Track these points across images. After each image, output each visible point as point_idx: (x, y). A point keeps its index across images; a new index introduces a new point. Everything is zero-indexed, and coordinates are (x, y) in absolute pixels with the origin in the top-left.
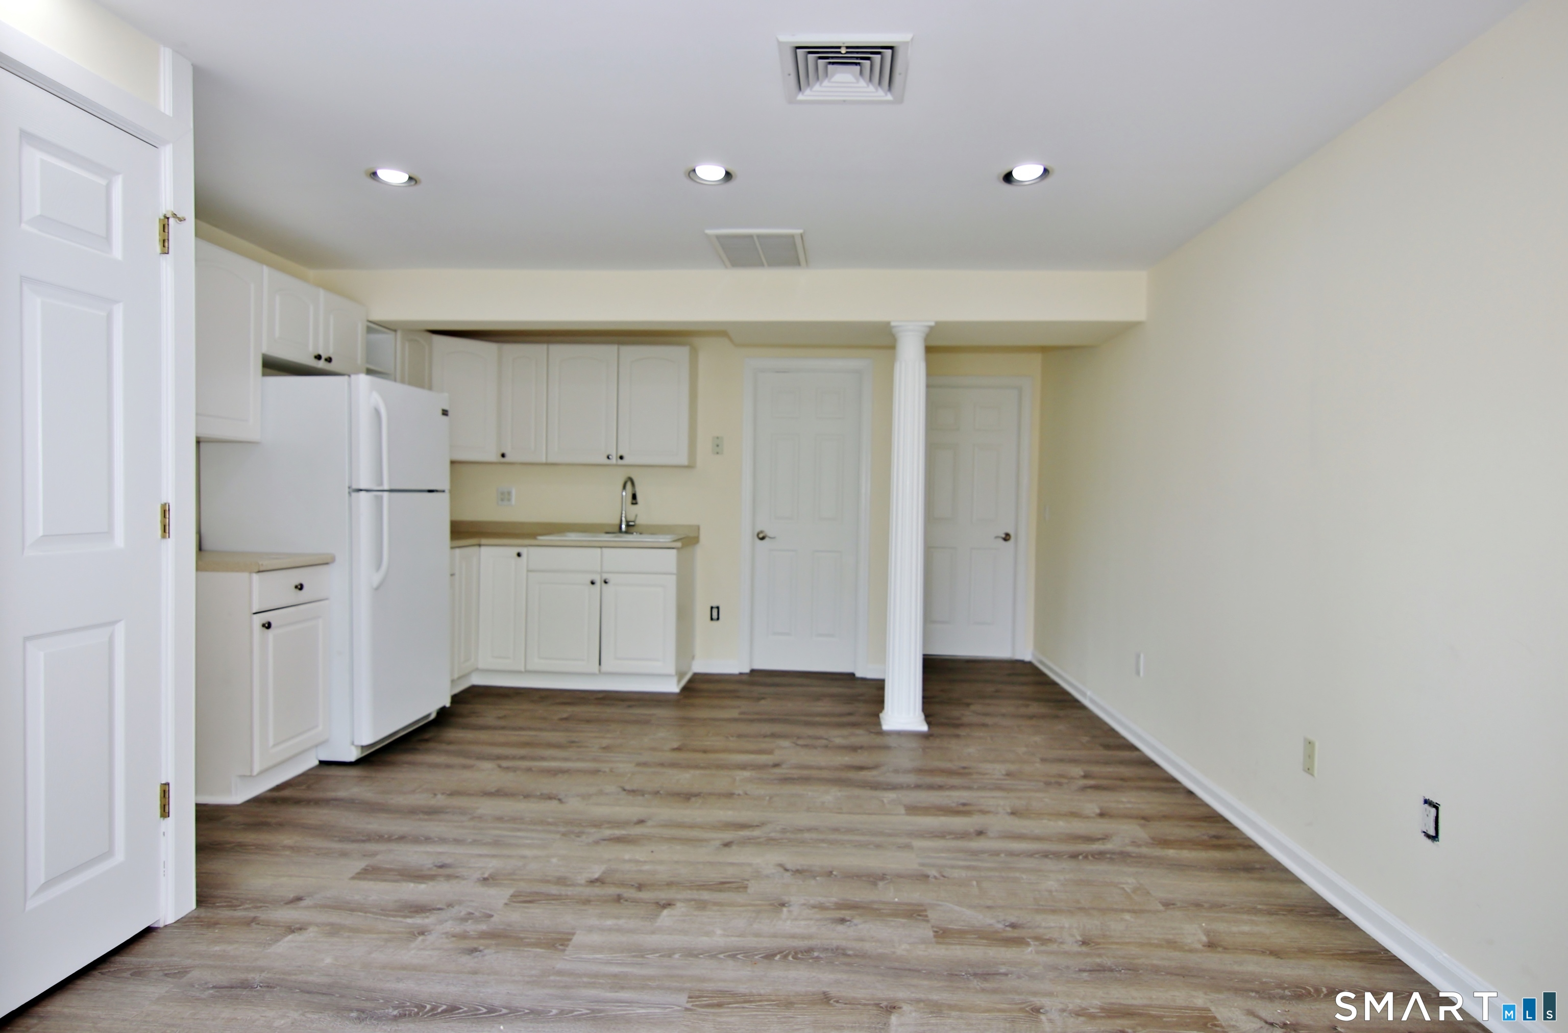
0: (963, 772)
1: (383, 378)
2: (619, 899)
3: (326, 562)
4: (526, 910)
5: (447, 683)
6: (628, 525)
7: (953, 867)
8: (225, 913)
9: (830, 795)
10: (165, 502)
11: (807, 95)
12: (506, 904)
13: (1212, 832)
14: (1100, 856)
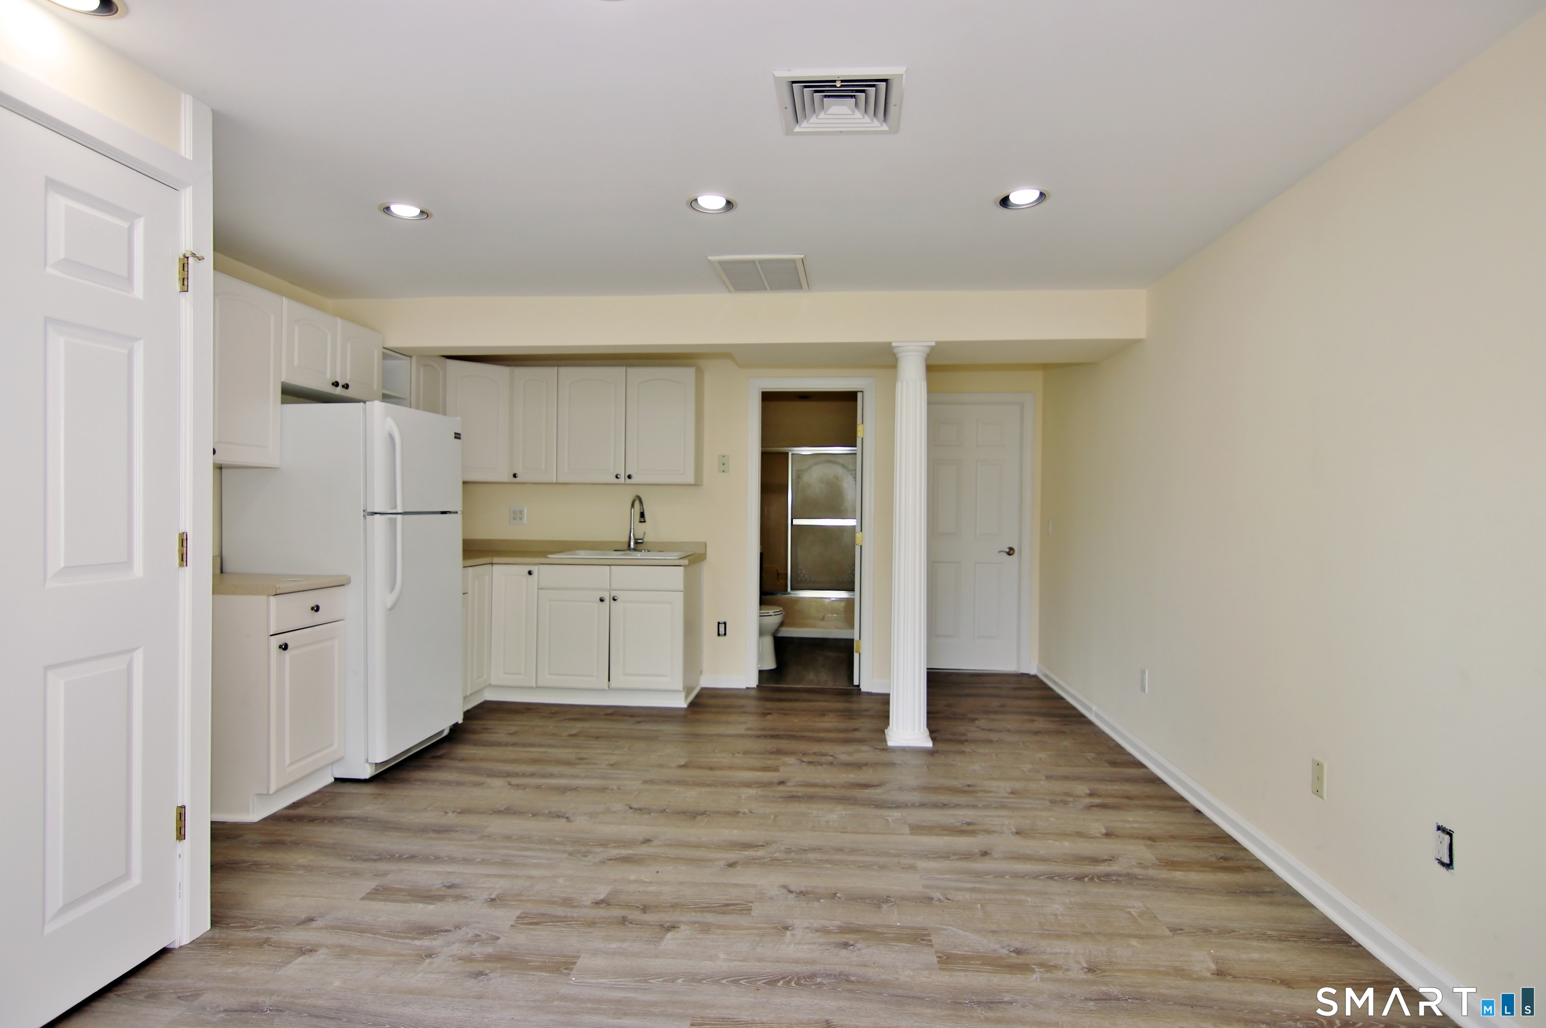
0: (968, 790)
1: (396, 404)
2: (624, 921)
3: (342, 584)
4: (532, 932)
5: (460, 700)
6: (636, 543)
7: (957, 889)
8: (241, 934)
9: (835, 814)
10: (183, 531)
11: (804, 126)
12: (512, 926)
13: (1221, 854)
14: (1105, 878)
